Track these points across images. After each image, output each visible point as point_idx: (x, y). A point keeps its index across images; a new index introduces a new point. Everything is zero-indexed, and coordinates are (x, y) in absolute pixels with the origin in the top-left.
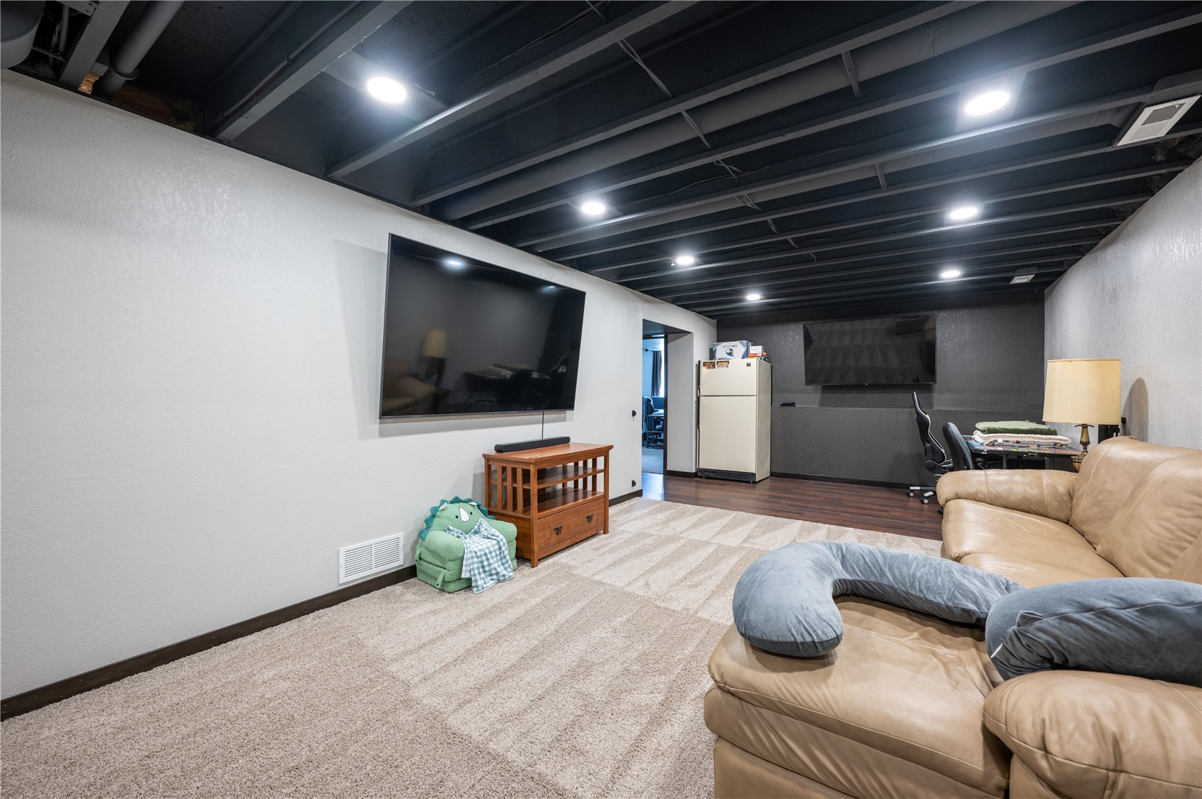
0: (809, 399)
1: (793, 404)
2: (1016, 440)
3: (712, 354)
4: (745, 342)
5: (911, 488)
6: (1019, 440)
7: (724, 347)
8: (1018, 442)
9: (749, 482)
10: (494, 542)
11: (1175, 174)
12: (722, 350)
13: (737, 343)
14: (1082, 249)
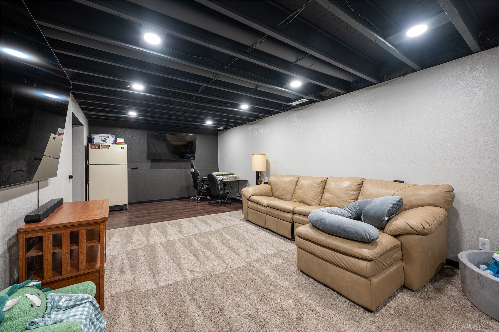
0: (145, 166)
1: (137, 168)
2: (227, 177)
3: (90, 140)
4: (114, 136)
5: (190, 198)
6: (228, 177)
7: (100, 137)
8: (228, 178)
9: (123, 210)
10: (88, 304)
11: (279, 112)
12: (98, 139)
13: (109, 135)
14: (240, 123)
